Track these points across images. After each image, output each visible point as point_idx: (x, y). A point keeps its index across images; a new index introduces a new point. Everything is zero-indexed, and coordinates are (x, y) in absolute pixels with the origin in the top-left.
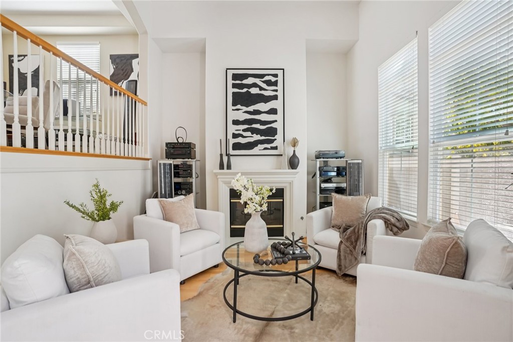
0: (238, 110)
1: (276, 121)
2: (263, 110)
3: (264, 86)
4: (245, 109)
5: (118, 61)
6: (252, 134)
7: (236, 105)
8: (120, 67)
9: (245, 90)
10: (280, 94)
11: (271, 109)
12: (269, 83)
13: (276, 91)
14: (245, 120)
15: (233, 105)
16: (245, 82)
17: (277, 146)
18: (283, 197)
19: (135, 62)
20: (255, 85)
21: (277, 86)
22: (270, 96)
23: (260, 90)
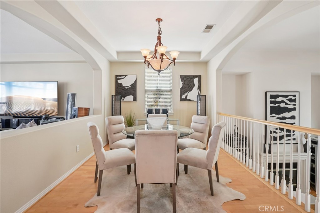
0: (273, 117)
1: (295, 123)
2: (287, 117)
3: (288, 102)
4: (277, 116)
5: (185, 79)
6: (281, 131)
7: (272, 114)
8: (186, 83)
9: (277, 105)
10: (297, 107)
11: (292, 116)
12: (291, 100)
13: (295, 105)
15: (270, 114)
16: (277, 100)
17: (295, 138)
18: (297, 167)
19: (196, 80)
20: (283, 102)
21: (295, 102)
22: (291, 108)
23: (286, 105)
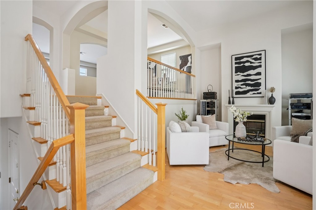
0: (238, 75)
1: (261, 79)
2: (252, 74)
3: (253, 61)
4: (242, 74)
5: (182, 58)
6: (246, 86)
7: (237, 73)
8: (183, 61)
9: (242, 65)
10: (263, 64)
11: (257, 73)
12: (256, 59)
13: (261, 63)
14: (242, 80)
15: (235, 73)
16: (242, 60)
17: (261, 92)
18: (265, 119)
19: (189, 58)
20: (248, 61)
21: (261, 60)
22: (256, 66)
23: (251, 64)
